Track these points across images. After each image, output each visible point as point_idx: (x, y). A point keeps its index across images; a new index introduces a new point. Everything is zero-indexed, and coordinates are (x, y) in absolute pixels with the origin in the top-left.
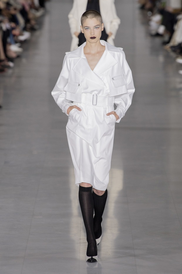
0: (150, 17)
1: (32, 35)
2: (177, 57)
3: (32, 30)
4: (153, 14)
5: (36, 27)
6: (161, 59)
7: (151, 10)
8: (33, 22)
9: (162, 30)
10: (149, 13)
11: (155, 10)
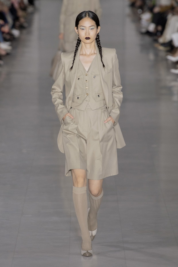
0: (140, 14)
1: (21, 33)
2: (167, 55)
3: (21, 28)
4: (143, 12)
5: (25, 25)
6: (152, 56)
7: (141, 7)
8: (22, 20)
9: (152, 27)
10: (139, 11)
11: (146, 8)
